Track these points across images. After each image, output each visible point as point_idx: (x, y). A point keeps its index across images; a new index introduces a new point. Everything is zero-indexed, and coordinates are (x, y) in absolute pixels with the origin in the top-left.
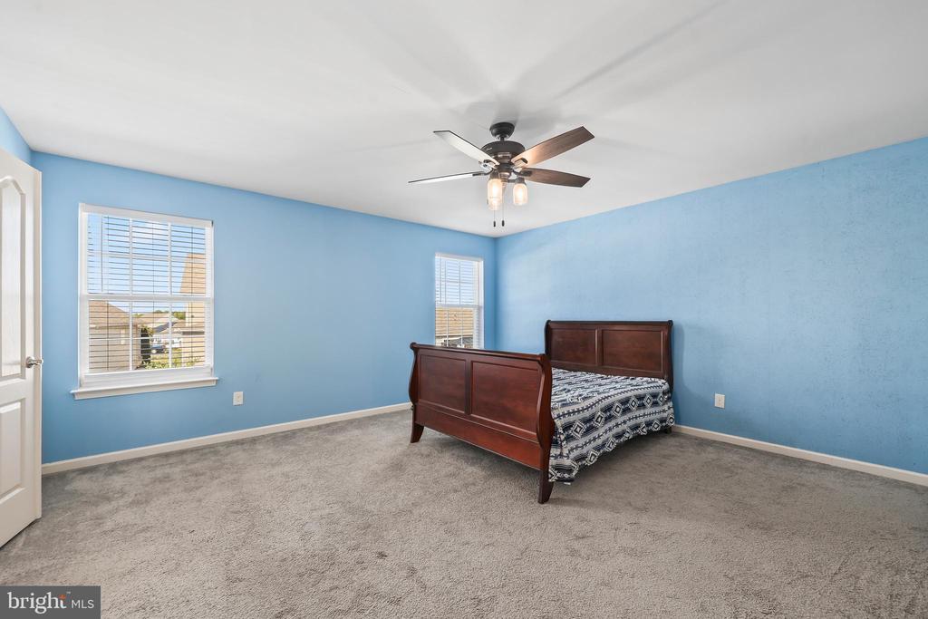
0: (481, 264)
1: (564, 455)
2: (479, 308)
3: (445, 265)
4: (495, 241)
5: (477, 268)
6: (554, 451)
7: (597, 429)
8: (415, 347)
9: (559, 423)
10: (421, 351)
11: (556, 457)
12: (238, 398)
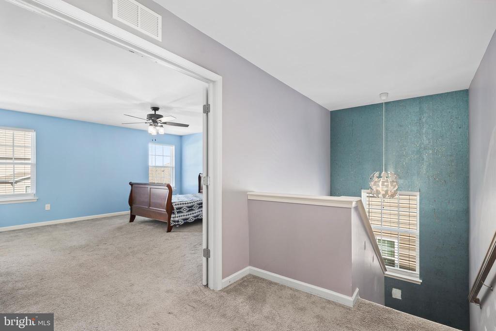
0: (174, 147)
1: (176, 217)
2: (173, 168)
3: (153, 148)
4: (181, 137)
5: (172, 149)
6: (172, 216)
7: (194, 210)
8: (131, 184)
9: (175, 207)
10: (134, 186)
11: (173, 218)
12: (48, 207)
